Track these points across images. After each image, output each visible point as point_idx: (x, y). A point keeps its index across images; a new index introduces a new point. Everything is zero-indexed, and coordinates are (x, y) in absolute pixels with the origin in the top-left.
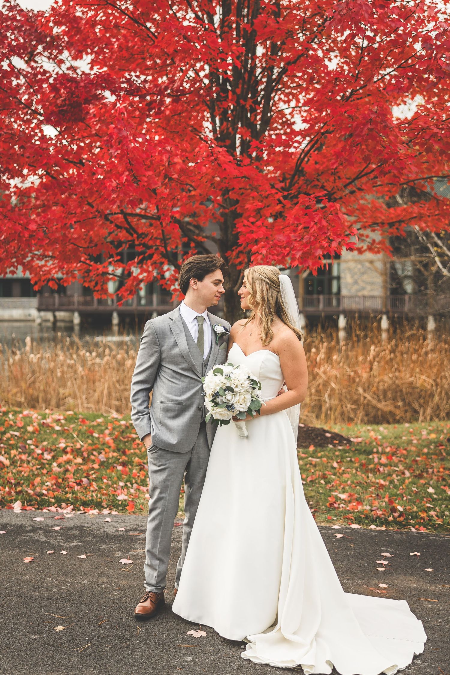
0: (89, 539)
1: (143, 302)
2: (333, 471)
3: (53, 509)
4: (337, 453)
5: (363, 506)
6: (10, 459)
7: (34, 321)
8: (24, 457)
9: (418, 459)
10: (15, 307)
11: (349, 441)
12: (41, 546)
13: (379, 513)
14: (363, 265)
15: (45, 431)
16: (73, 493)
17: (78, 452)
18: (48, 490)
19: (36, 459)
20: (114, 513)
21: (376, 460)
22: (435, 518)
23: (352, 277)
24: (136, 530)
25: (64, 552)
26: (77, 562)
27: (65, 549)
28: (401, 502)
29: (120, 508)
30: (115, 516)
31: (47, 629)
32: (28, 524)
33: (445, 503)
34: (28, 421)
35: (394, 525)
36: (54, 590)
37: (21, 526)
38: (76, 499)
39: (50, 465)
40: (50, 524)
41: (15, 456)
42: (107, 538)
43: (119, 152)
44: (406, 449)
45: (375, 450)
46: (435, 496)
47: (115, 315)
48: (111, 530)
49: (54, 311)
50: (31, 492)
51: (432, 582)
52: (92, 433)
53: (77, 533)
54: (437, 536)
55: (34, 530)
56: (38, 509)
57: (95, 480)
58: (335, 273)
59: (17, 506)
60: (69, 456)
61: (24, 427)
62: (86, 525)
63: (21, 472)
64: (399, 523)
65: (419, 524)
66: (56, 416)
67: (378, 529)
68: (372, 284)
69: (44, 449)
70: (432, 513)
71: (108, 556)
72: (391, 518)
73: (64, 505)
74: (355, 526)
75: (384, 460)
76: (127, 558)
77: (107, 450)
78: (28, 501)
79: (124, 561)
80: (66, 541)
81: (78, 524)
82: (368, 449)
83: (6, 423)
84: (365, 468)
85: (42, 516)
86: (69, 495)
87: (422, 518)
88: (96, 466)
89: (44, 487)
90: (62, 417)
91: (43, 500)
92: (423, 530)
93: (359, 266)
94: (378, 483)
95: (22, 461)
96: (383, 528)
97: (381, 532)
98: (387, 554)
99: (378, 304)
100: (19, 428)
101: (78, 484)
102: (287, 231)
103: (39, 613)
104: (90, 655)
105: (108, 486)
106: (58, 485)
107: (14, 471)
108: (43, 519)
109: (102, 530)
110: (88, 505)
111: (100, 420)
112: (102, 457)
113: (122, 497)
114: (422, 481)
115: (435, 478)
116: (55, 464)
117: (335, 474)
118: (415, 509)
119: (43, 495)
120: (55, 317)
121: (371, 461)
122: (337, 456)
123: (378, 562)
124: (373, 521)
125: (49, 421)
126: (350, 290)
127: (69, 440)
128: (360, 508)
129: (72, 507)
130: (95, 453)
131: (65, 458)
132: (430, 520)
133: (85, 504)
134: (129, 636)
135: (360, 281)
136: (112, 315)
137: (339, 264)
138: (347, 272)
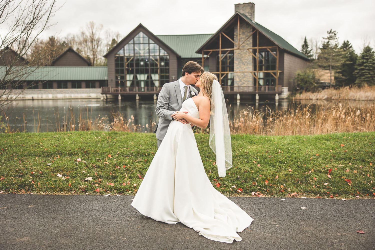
1: (143, 90)
7: (100, 98)
10: (83, 93)
14: (244, 74)
23: (239, 79)
47: (137, 95)
58: (230, 77)
68: (248, 81)
93: (242, 74)
99: (251, 89)
120: (107, 96)
126: (238, 84)
135: (242, 81)
136: (136, 95)
137: (231, 74)
138: (237, 77)
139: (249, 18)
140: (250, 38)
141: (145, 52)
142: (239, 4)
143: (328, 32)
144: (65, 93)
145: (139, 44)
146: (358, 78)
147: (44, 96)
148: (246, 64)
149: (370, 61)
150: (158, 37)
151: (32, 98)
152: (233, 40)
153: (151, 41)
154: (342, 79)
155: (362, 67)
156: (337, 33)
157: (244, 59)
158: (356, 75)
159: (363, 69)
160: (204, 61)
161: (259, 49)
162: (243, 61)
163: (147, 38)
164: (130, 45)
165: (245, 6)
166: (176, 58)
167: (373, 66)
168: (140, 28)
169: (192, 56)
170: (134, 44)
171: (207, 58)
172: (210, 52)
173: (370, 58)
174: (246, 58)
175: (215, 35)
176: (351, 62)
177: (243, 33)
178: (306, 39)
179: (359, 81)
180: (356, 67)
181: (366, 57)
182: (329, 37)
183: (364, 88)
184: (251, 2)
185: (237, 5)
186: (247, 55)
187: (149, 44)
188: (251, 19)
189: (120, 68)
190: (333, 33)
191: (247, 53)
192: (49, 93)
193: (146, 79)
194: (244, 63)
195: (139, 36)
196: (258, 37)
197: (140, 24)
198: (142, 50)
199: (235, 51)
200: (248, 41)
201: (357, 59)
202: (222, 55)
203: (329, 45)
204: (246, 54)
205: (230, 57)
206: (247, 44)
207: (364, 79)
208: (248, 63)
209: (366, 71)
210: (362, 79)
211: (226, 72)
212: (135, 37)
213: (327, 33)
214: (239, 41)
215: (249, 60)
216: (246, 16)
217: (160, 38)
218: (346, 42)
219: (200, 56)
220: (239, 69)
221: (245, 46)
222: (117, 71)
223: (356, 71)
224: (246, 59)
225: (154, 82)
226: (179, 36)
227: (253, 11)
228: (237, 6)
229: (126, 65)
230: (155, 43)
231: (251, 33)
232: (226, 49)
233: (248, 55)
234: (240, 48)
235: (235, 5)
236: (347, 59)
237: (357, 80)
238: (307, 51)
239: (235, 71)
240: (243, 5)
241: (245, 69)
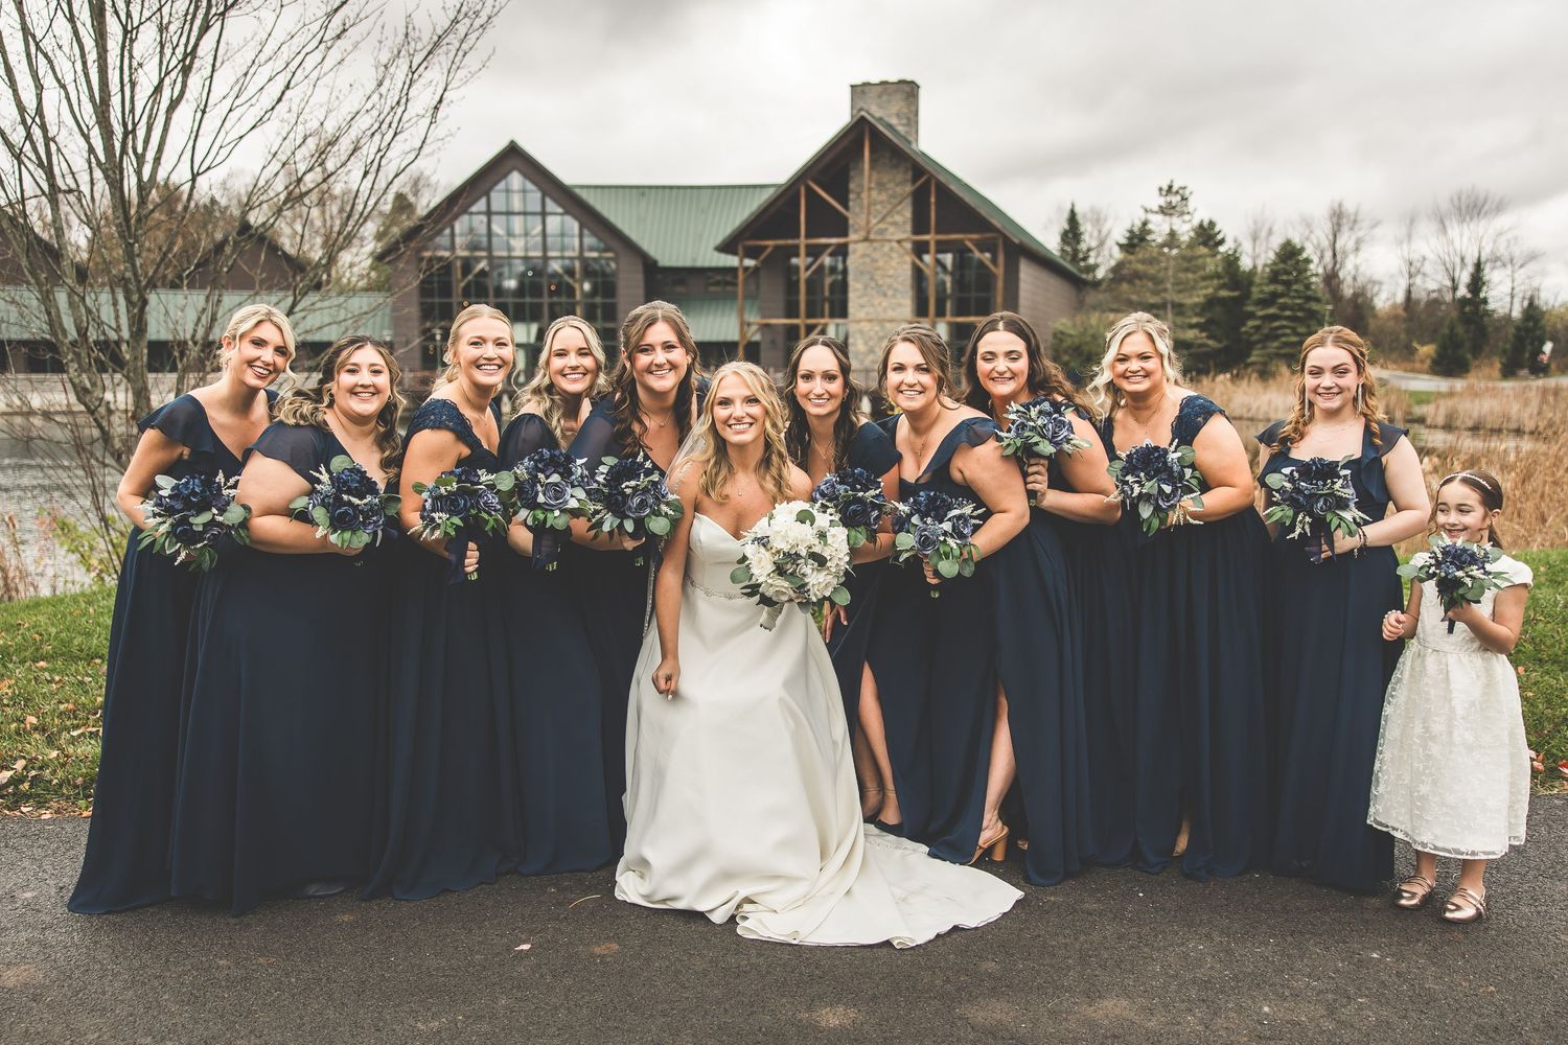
14: (883, 327)
23: (866, 343)
93: (877, 328)
126: (862, 362)
137: (837, 325)
138: (858, 336)
139: (903, 133)
140: (903, 204)
141: (529, 245)
142: (865, 84)
143: (1161, 189)
145: (509, 213)
146: (1259, 346)
148: (890, 293)
149: (1296, 291)
150: (577, 191)
152: (846, 207)
153: (551, 206)
154: (1205, 349)
155: (1272, 311)
156: (1191, 193)
157: (883, 276)
158: (1251, 335)
159: (1274, 317)
160: (746, 281)
161: (938, 243)
162: (881, 282)
163: (539, 195)
164: (474, 217)
165: (885, 90)
166: (640, 267)
167: (1307, 306)
168: (513, 157)
169: (694, 260)
170: (489, 213)
171: (756, 270)
172: (766, 247)
173: (1297, 281)
174: (891, 272)
175: (783, 188)
176: (1236, 294)
177: (881, 186)
178: (1077, 210)
179: (1262, 356)
180: (1250, 308)
181: (1285, 277)
182: (1163, 204)
183: (1279, 379)
184: (909, 79)
185: (860, 88)
186: (894, 263)
187: (544, 214)
188: (910, 138)
189: (437, 300)
190: (1177, 192)
191: (894, 255)
193: (532, 339)
194: (884, 288)
195: (507, 184)
196: (933, 200)
197: (512, 142)
198: (520, 236)
199: (851, 247)
200: (898, 213)
201: (1251, 283)
202: (810, 260)
203: (1150, 232)
204: (891, 258)
205: (833, 270)
206: (895, 224)
207: (1277, 348)
208: (896, 290)
209: (1285, 323)
210: (1272, 350)
211: (822, 321)
212: (491, 189)
213: (1158, 193)
214: (869, 214)
215: (900, 279)
216: (890, 127)
217: (584, 195)
218: (1206, 224)
219: (732, 261)
220: (866, 310)
221: (886, 229)
222: (427, 313)
223: (1251, 323)
224: (891, 276)
226: (647, 190)
227: (913, 109)
228: (859, 91)
229: (460, 291)
230: (567, 212)
231: (909, 188)
232: (823, 241)
233: (898, 263)
234: (872, 236)
235: (852, 86)
236: (1221, 281)
237: (1255, 352)
238: (1076, 252)
239: (851, 317)
240: (879, 89)
241: (885, 310)
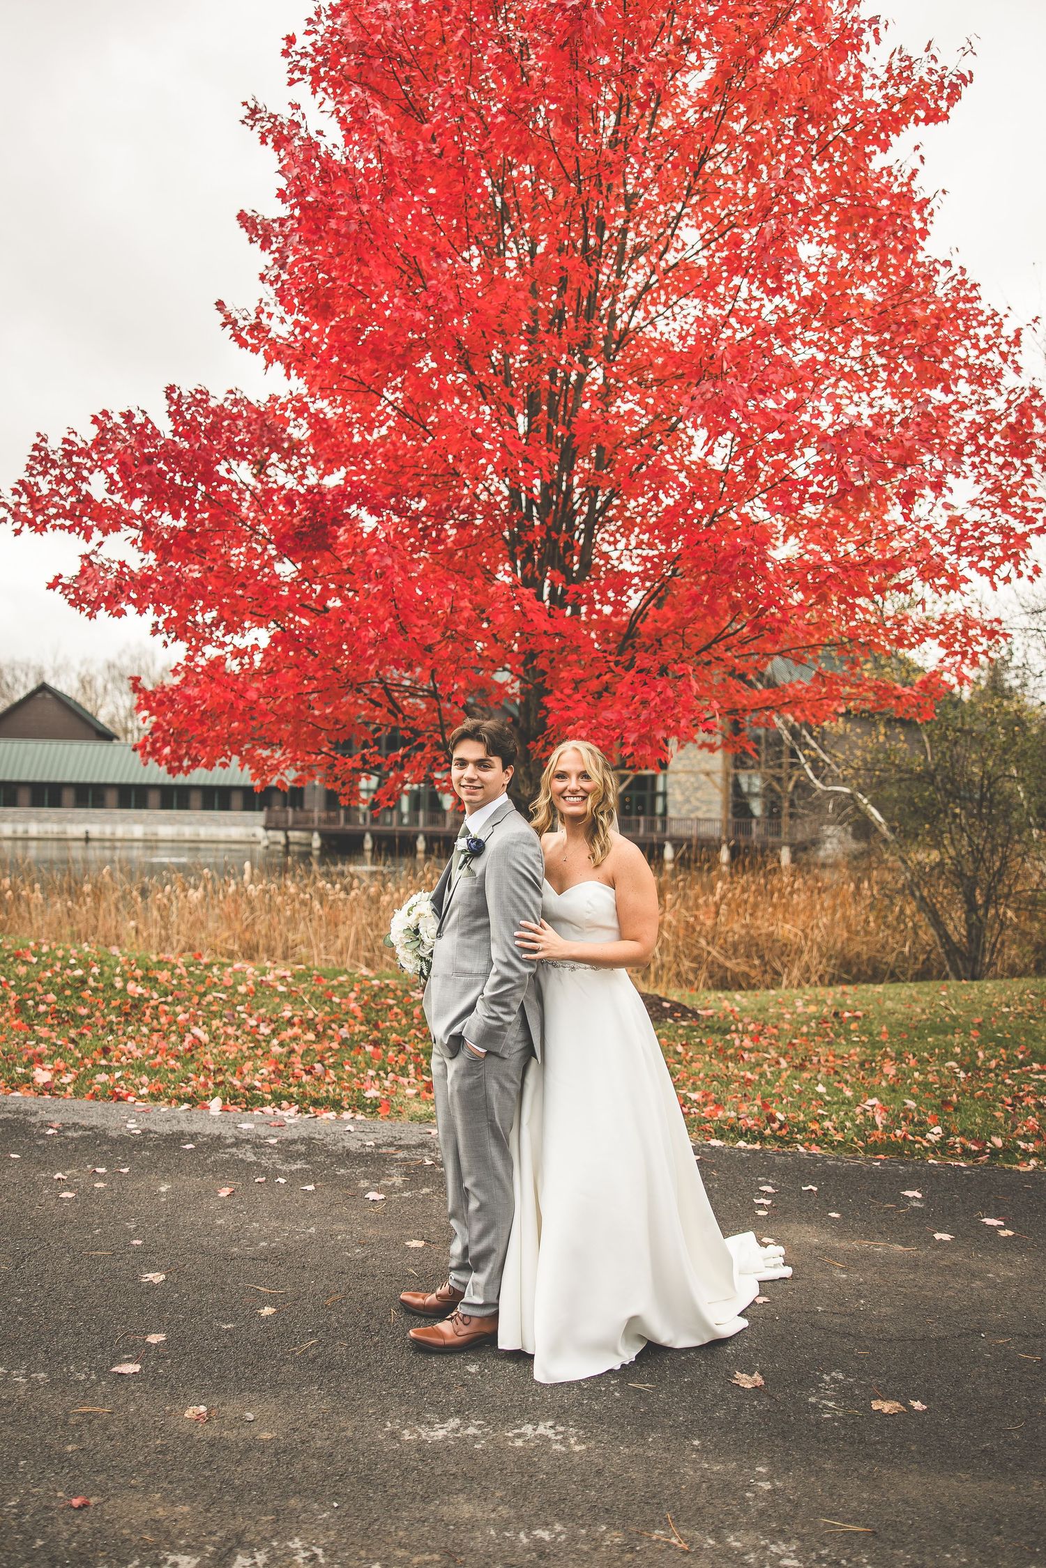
0: (321, 1158)
1: (406, 820)
2: (676, 1057)
3: (268, 1109)
4: (680, 1031)
5: (724, 1111)
6: (210, 1032)
7: (259, 843)
8: (230, 1030)
9: (794, 1041)
10: (234, 825)
11: (695, 1015)
12: (249, 1168)
13: (750, 1122)
14: (697, 778)
15: (264, 993)
16: (300, 1086)
17: (309, 1024)
18: (263, 1081)
19: (248, 1034)
20: (359, 1117)
21: (737, 1042)
22: (832, 1132)
23: (683, 794)
24: (391, 1145)
25: (282, 1181)
26: (300, 1196)
27: (284, 1175)
28: (780, 1106)
29: (369, 1110)
30: (361, 1122)
31: (247, 1312)
32: (230, 1133)
33: (844, 1108)
34: (240, 977)
35: (773, 1142)
36: (264, 1244)
37: (219, 1137)
38: (304, 1095)
39: (269, 1042)
40: (263, 1135)
41: (218, 1028)
42: (348, 1157)
43: (380, 587)
44: (776, 1027)
45: (733, 1027)
46: (828, 1098)
47: (368, 837)
48: (353, 1145)
49: (286, 830)
50: (237, 1083)
51: (841, 1235)
52: (330, 997)
53: (303, 1148)
54: (838, 1159)
55: (238, 1143)
56: (246, 1110)
57: (333, 1066)
58: (660, 788)
59: (215, 1105)
60: (297, 1030)
61: (234, 987)
62: (317, 1136)
63: (224, 1052)
64: (780, 1139)
65: (809, 1140)
66: (280, 972)
67: (750, 1147)
68: (710, 802)
69: (261, 1020)
70: (827, 1124)
71: (348, 1187)
72: (768, 1132)
73: (285, 1104)
74: (715, 1142)
75: (748, 1043)
76: (378, 1191)
77: (351, 1021)
78: (232, 1098)
79: (372, 1195)
80: (286, 1161)
81: (305, 1135)
82: (726, 1026)
83: (207, 981)
84: (720, 1052)
85: (252, 1121)
86: (294, 1090)
87: (813, 1132)
88: (335, 1045)
89: (258, 1076)
90: (288, 973)
91: (254, 1096)
92: (815, 1150)
93: (692, 779)
94: (743, 1077)
95: (227, 1036)
96: (757, 1146)
97: (754, 1152)
98: (769, 1189)
99: (714, 830)
100: (226, 988)
101: (308, 1072)
102: (618, 707)
103: (237, 1283)
104: (313, 1360)
105: (351, 1075)
106: (277, 1072)
107: (215, 1051)
108: (251, 1126)
109: (340, 1144)
110: (322, 1105)
111: (343, 978)
112: (344, 1032)
113: (371, 1093)
114: (806, 1075)
115: (823, 1070)
116: (275, 1042)
117: (679, 1063)
118: (802, 1117)
119: (255, 1088)
120: (287, 838)
121: (730, 1044)
122: (681, 1036)
123: (756, 1201)
124: (742, 1135)
125: (270, 978)
126: (679, 811)
127: (297, 1007)
128: (720, 1113)
129: (297, 1107)
130: (334, 1026)
131: (291, 1032)
132: (825, 1135)
133: (316, 1103)
134: (378, 1326)
135: (692, 799)
136: (363, 837)
137: (665, 776)
138: (677, 786)
144: (182, 823)
147: (120, 831)
151: (83, 836)
192: (135, 822)
220: (682, 762)
225: (440, 795)
239: (672, 769)
241: (699, 763)
